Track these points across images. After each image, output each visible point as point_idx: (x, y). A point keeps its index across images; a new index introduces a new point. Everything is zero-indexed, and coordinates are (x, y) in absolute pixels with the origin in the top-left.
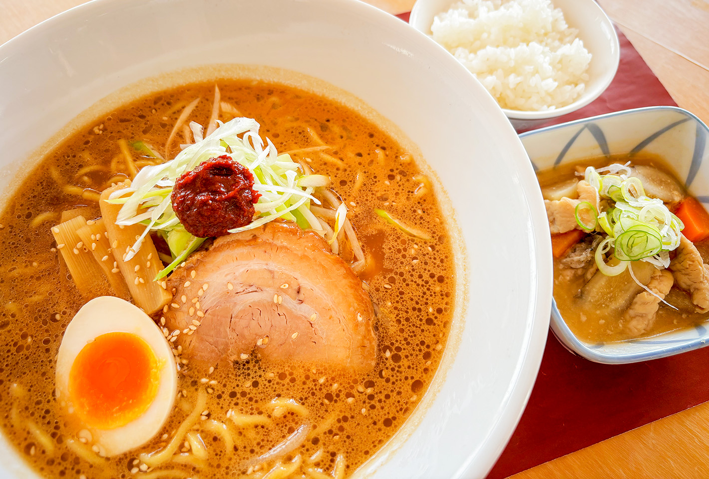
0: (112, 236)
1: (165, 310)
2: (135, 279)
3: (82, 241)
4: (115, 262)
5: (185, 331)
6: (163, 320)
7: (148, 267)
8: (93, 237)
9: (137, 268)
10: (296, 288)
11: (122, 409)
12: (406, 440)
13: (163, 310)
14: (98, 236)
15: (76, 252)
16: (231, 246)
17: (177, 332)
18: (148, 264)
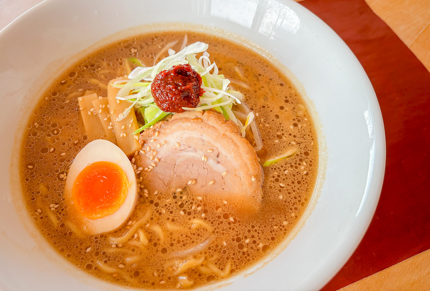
0: (112, 107)
1: (136, 153)
2: (121, 133)
3: (94, 107)
4: (111, 123)
5: (146, 169)
6: (133, 160)
7: (130, 127)
8: (101, 106)
9: (123, 127)
10: (217, 154)
11: (102, 208)
12: (275, 257)
13: (135, 154)
14: (104, 106)
15: (89, 113)
16: (182, 120)
17: (141, 169)
18: (130, 126)
